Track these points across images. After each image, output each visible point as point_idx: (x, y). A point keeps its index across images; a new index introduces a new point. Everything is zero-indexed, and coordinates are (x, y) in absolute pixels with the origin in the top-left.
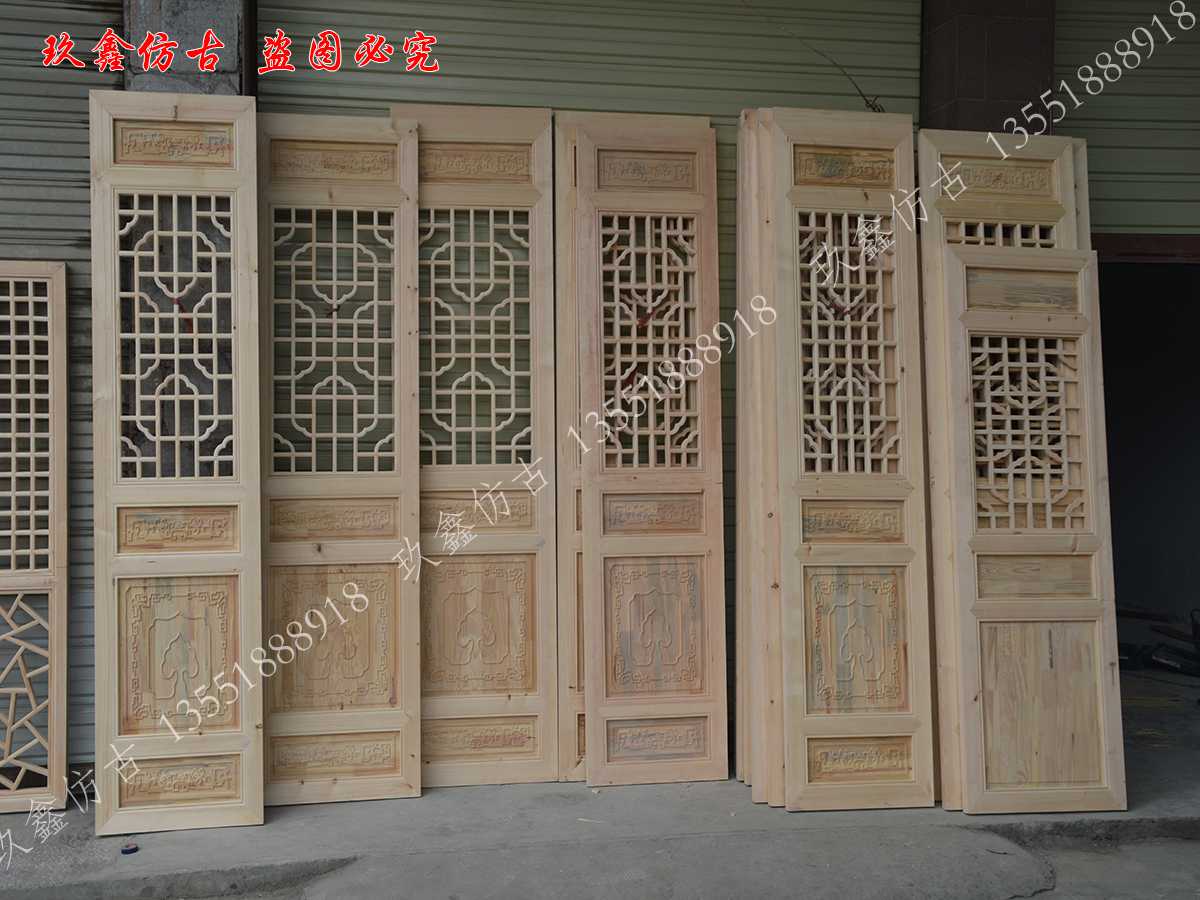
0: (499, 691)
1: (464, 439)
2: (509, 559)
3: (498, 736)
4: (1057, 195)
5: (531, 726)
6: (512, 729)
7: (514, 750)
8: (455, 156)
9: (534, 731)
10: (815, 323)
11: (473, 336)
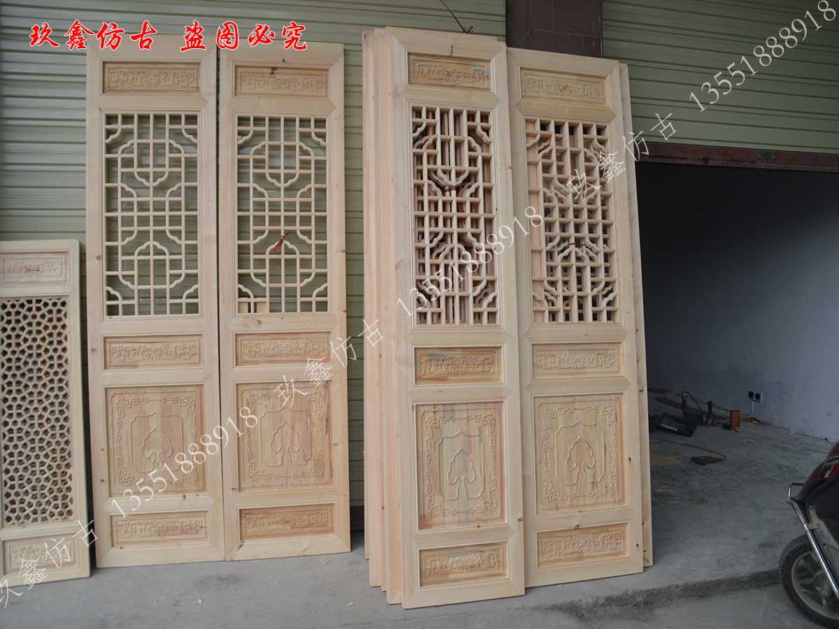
0: (177, 492)
1: (144, 295)
2: (182, 389)
3: (177, 527)
4: (609, 103)
5: (203, 518)
6: (186, 521)
7: (191, 537)
8: (139, 73)
9: (205, 522)
10: (426, 198)
11: (151, 214)
